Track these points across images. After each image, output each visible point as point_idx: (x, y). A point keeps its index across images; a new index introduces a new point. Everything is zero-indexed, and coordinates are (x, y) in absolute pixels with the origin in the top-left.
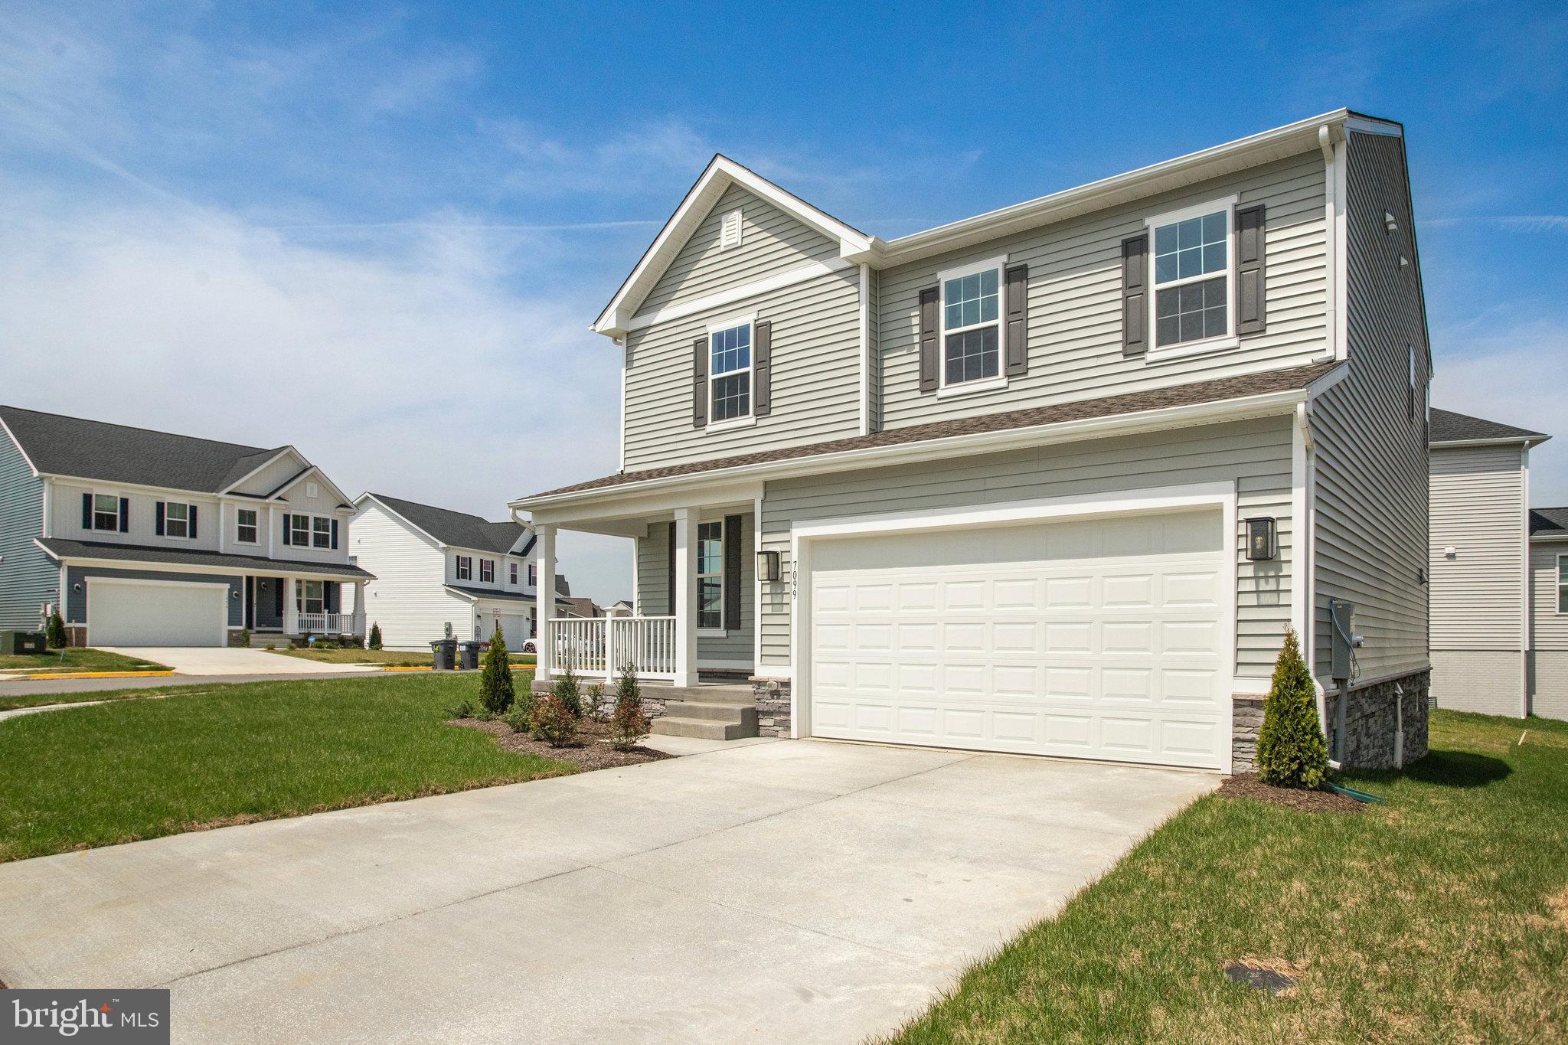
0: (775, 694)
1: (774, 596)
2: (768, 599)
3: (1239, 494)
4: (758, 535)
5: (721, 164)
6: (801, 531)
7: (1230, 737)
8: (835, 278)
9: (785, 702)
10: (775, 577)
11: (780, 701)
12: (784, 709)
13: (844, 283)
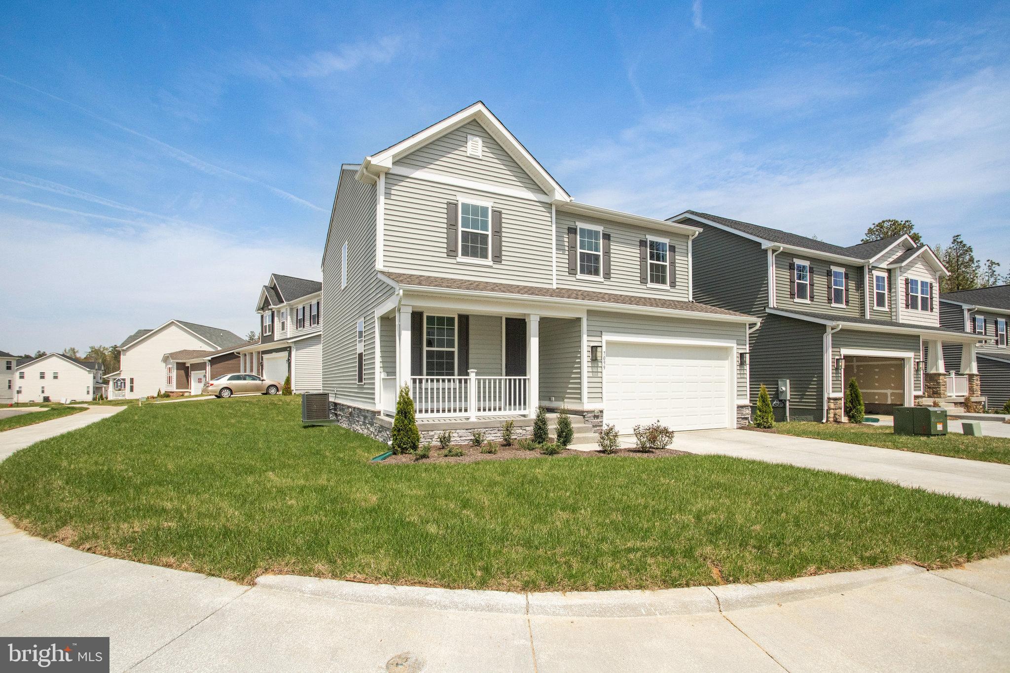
0: (596, 417)
1: (593, 368)
2: (590, 370)
3: (738, 344)
4: (585, 338)
5: (479, 107)
6: (607, 337)
7: (736, 417)
8: (538, 204)
9: (601, 420)
10: (594, 359)
11: (598, 420)
12: (601, 424)
13: (543, 209)
